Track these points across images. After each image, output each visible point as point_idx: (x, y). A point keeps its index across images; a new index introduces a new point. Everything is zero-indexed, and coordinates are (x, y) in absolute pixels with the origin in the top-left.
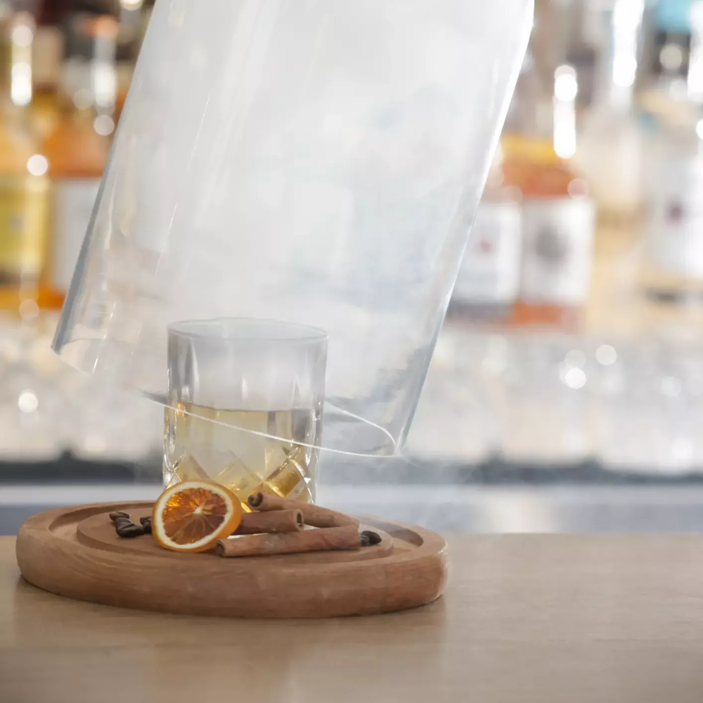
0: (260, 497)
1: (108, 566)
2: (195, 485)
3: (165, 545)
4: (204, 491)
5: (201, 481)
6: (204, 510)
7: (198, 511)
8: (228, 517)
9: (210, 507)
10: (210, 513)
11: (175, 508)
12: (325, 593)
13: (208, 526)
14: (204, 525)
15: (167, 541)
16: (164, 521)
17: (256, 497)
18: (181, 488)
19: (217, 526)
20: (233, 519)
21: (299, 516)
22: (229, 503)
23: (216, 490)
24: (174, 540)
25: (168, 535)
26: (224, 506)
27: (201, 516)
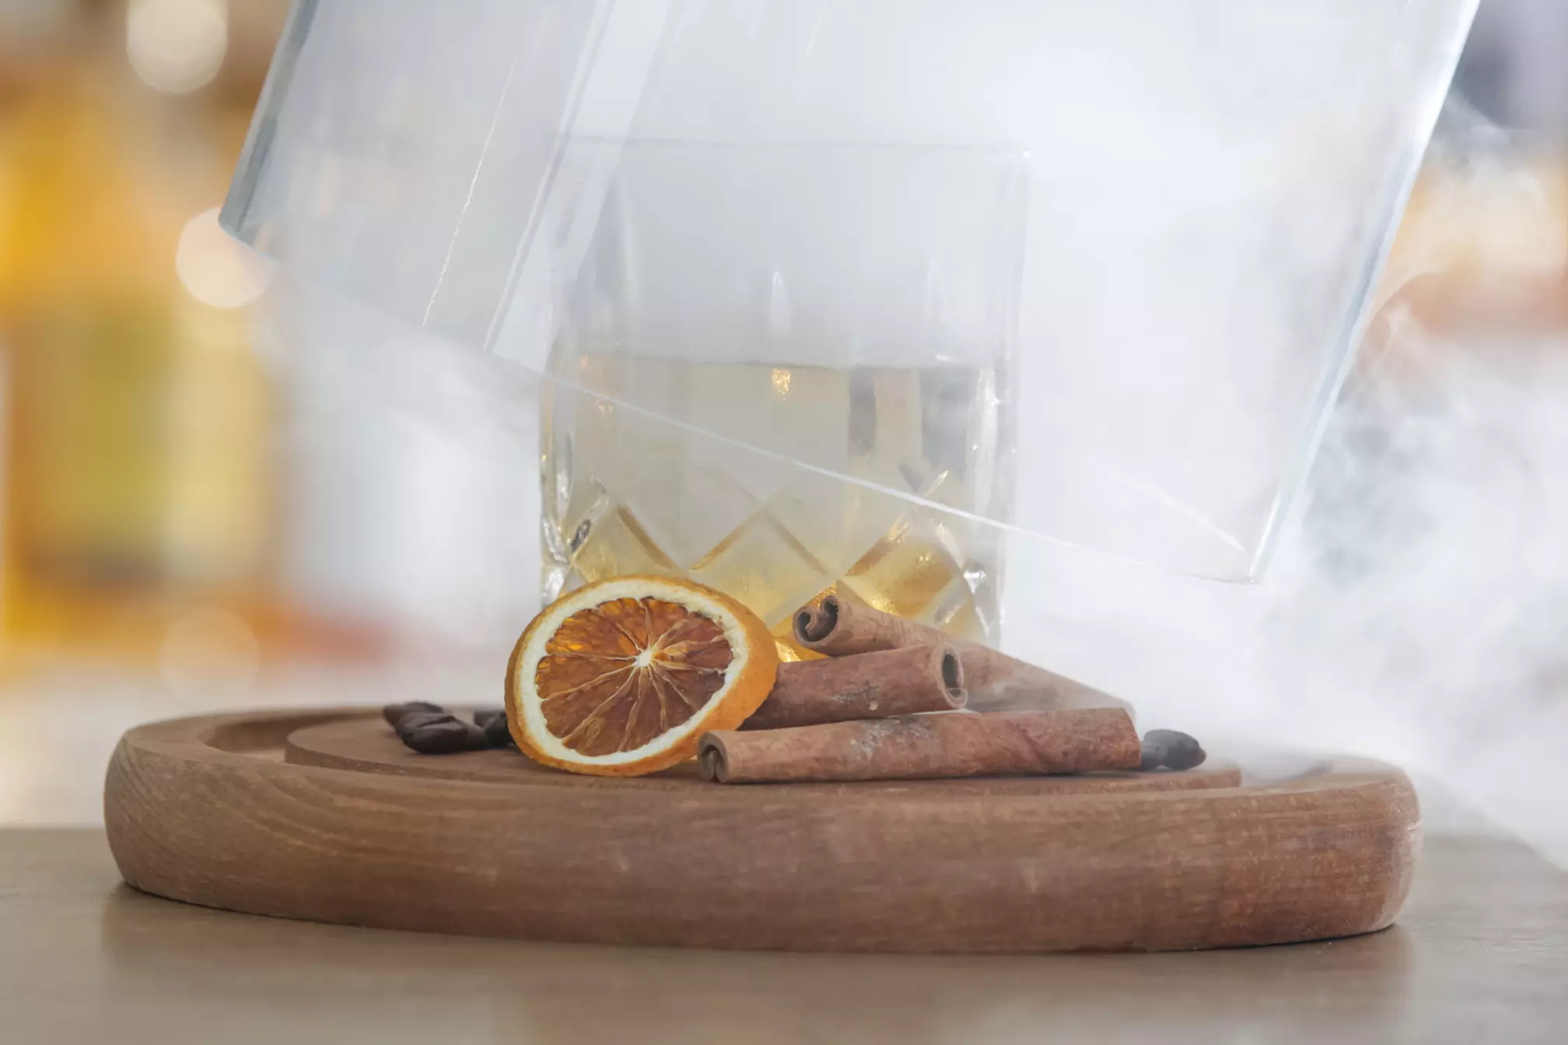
0: (831, 608)
1: (374, 806)
2: (634, 590)
3: (552, 759)
4: (663, 604)
5: (650, 577)
6: (662, 657)
7: (645, 660)
8: (733, 673)
9: (678, 650)
10: (681, 667)
11: (574, 658)
12: (1033, 875)
13: (674, 699)
14: (661, 696)
15: (552, 747)
16: (540, 694)
17: (817, 609)
18: (590, 600)
19: (704, 699)
20: (747, 679)
21: (949, 663)
22: (738, 636)
23: (697, 602)
24: (570, 745)
25: (555, 730)
26: (725, 645)
27: (652, 674)
